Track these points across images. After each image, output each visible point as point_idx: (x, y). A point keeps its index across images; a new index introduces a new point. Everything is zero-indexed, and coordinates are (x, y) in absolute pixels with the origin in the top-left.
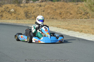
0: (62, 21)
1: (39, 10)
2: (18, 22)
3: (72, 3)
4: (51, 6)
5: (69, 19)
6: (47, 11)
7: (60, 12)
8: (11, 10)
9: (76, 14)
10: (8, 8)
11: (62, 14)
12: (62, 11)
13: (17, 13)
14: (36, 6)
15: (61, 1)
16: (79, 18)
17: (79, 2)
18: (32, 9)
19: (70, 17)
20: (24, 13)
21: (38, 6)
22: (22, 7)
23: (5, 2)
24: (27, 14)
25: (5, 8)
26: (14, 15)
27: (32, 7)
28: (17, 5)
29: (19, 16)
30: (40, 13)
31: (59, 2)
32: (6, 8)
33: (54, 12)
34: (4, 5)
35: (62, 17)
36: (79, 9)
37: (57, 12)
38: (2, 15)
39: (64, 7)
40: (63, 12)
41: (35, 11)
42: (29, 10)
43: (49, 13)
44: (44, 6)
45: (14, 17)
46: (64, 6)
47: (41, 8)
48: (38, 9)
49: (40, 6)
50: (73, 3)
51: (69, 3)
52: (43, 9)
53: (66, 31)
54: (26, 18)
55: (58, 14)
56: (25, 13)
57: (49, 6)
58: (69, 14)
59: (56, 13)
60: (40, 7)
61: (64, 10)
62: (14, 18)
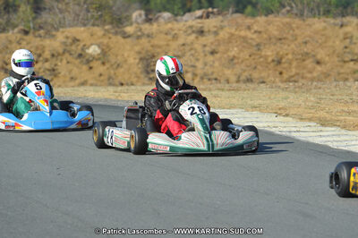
0: (290, 91)
1: (196, 50)
2: (122, 94)
3: (323, 18)
4: (243, 33)
5: (315, 83)
6: (227, 50)
7: (278, 54)
8: (87, 51)
9: (339, 61)
10: (76, 40)
11: (285, 63)
12: (285, 52)
13: (112, 59)
14: (185, 32)
15: (278, 12)
16: (349, 77)
17: (348, 15)
18: (168, 45)
19: (315, 74)
20: (137, 61)
21: (193, 32)
22: (129, 36)
23: (64, 18)
24: (148, 66)
25: (64, 40)
26: (99, 68)
27: (169, 37)
28: (113, 31)
29: (121, 70)
30: (201, 61)
31: (271, 17)
32: (70, 41)
33: (253, 57)
34: (61, 30)
35: (285, 76)
36: (348, 41)
37: (263, 53)
38: (54, 70)
39: (292, 35)
40: (287, 54)
41: (180, 53)
42: (159, 50)
43: (236, 61)
44: (216, 33)
45: (101, 75)
46: (291, 32)
47: (203, 40)
48: (192, 43)
49: (201, 32)
50: (325, 22)
51: (310, 21)
52: (212, 43)
53: (314, 129)
54: (146, 81)
55: (269, 64)
56: (141, 59)
57: (233, 31)
58: (309, 63)
59: (262, 60)
60: (200, 38)
61: (293, 46)
62: (102, 81)
